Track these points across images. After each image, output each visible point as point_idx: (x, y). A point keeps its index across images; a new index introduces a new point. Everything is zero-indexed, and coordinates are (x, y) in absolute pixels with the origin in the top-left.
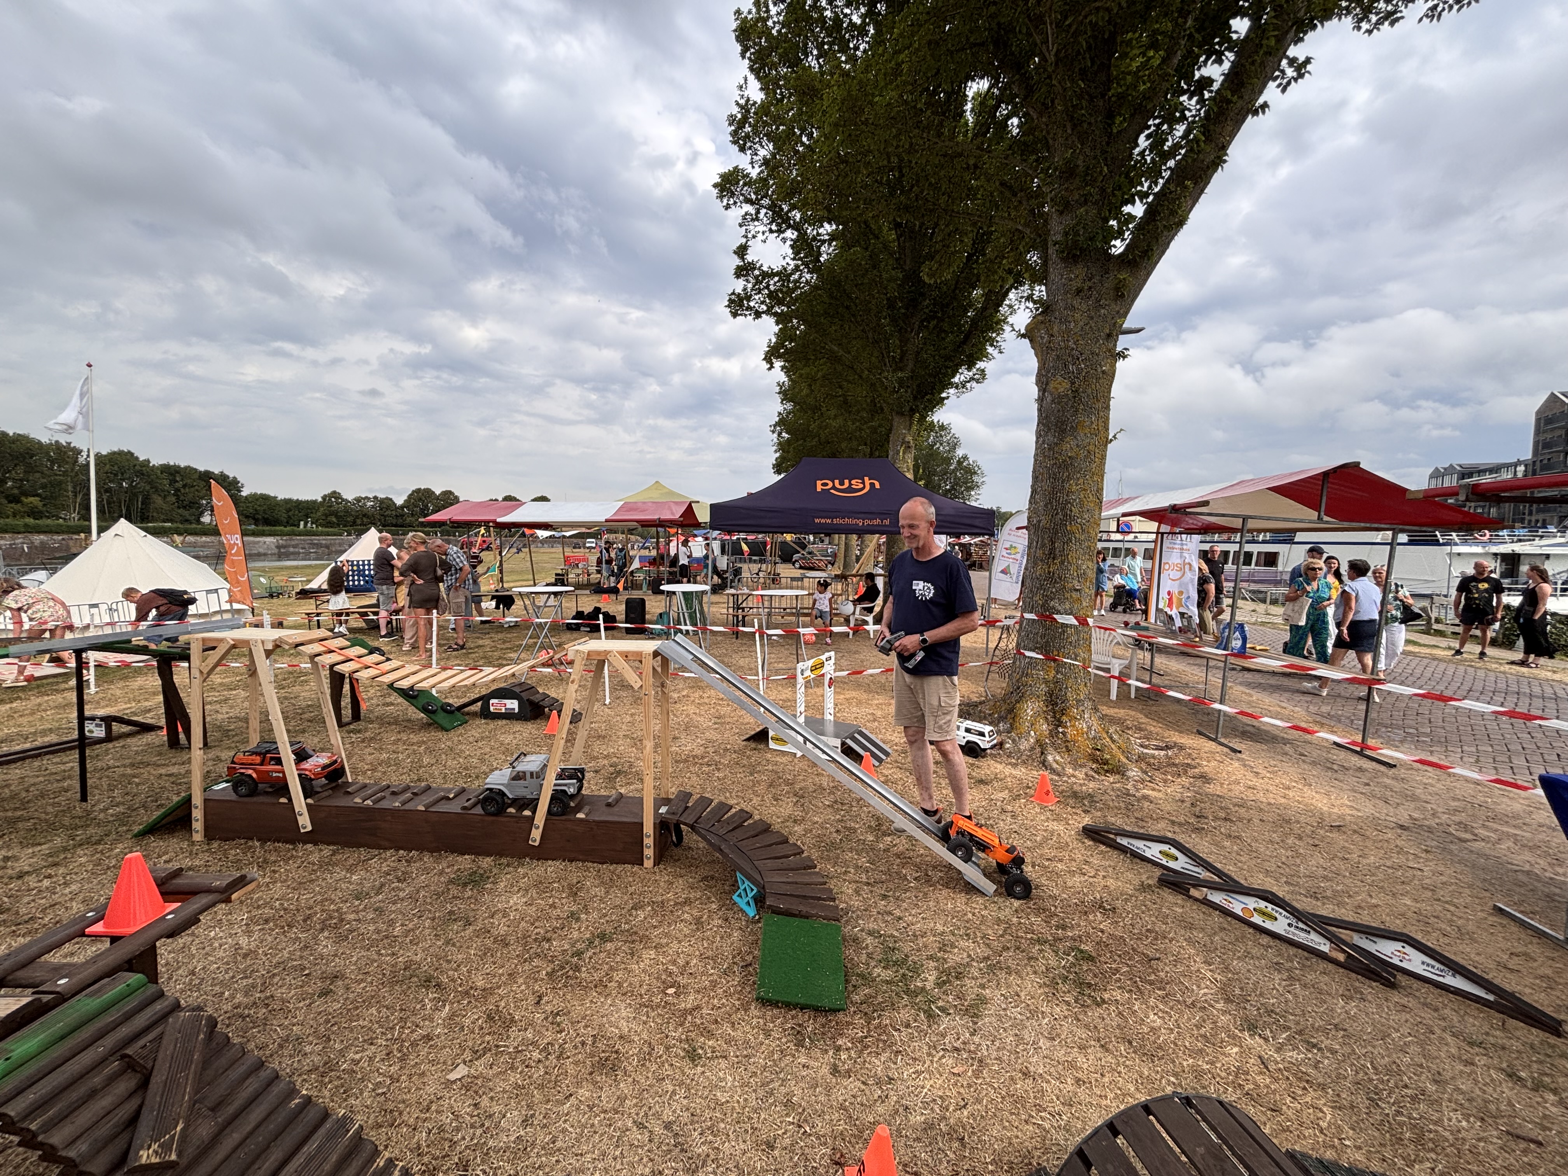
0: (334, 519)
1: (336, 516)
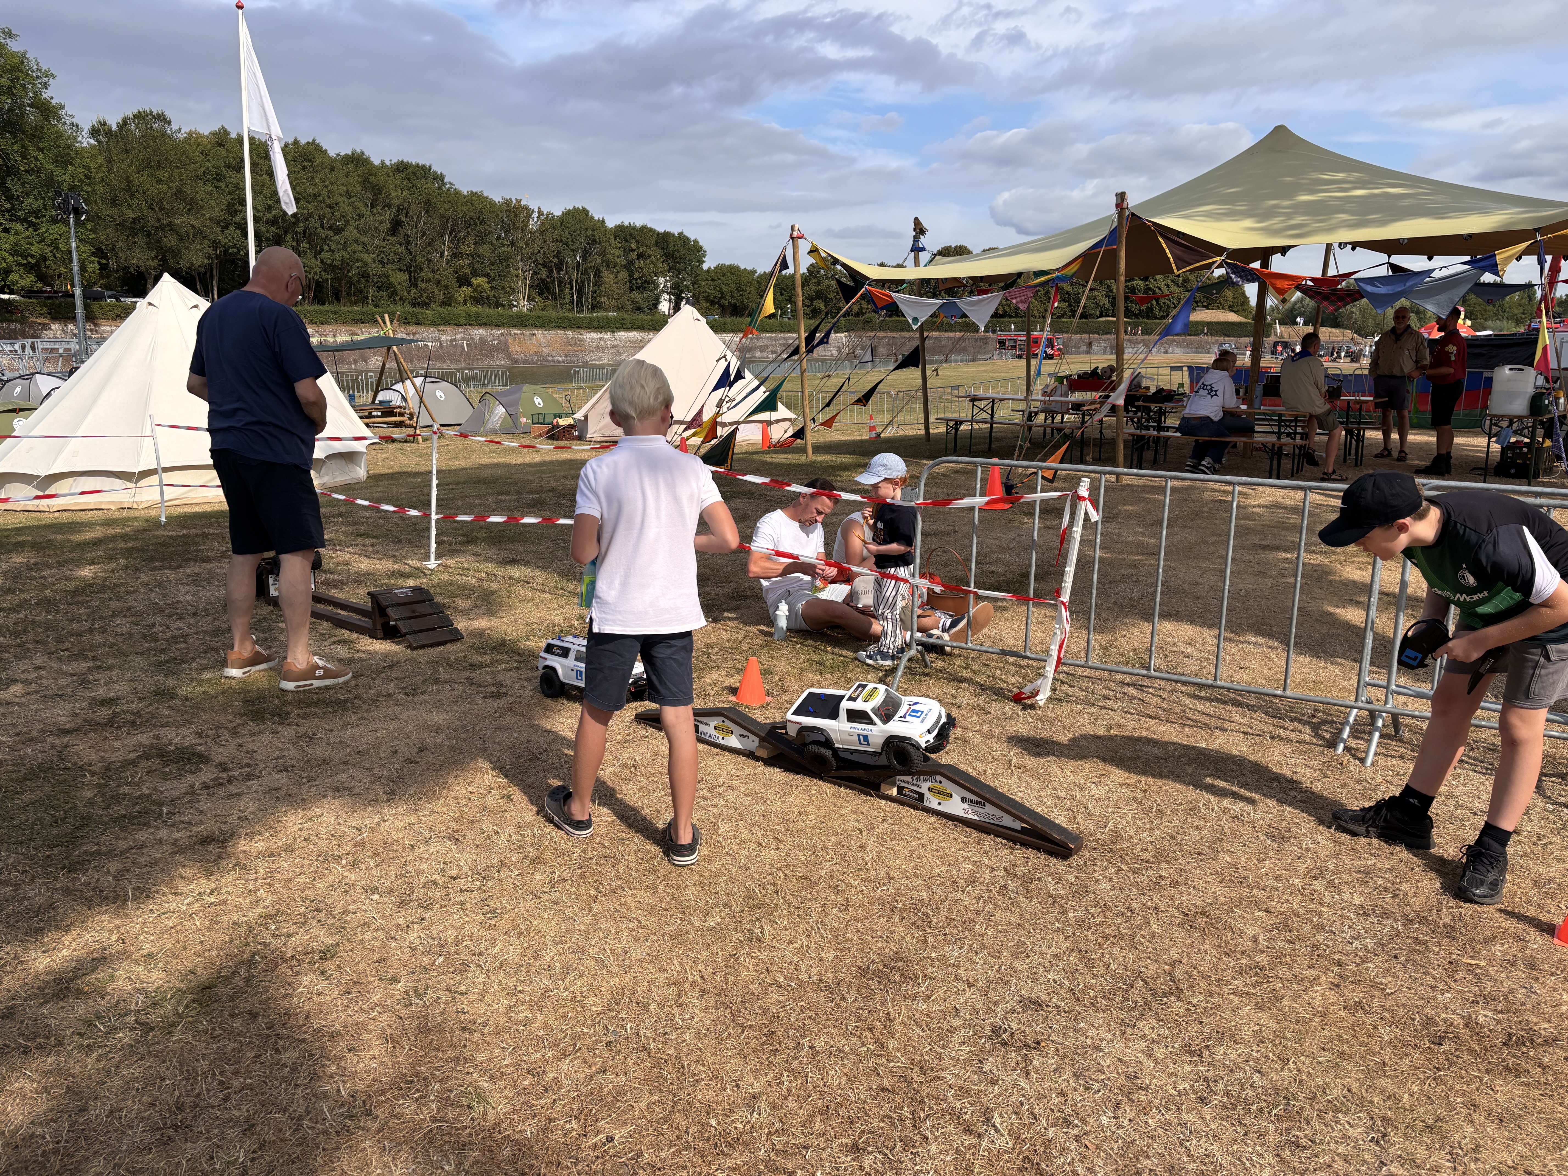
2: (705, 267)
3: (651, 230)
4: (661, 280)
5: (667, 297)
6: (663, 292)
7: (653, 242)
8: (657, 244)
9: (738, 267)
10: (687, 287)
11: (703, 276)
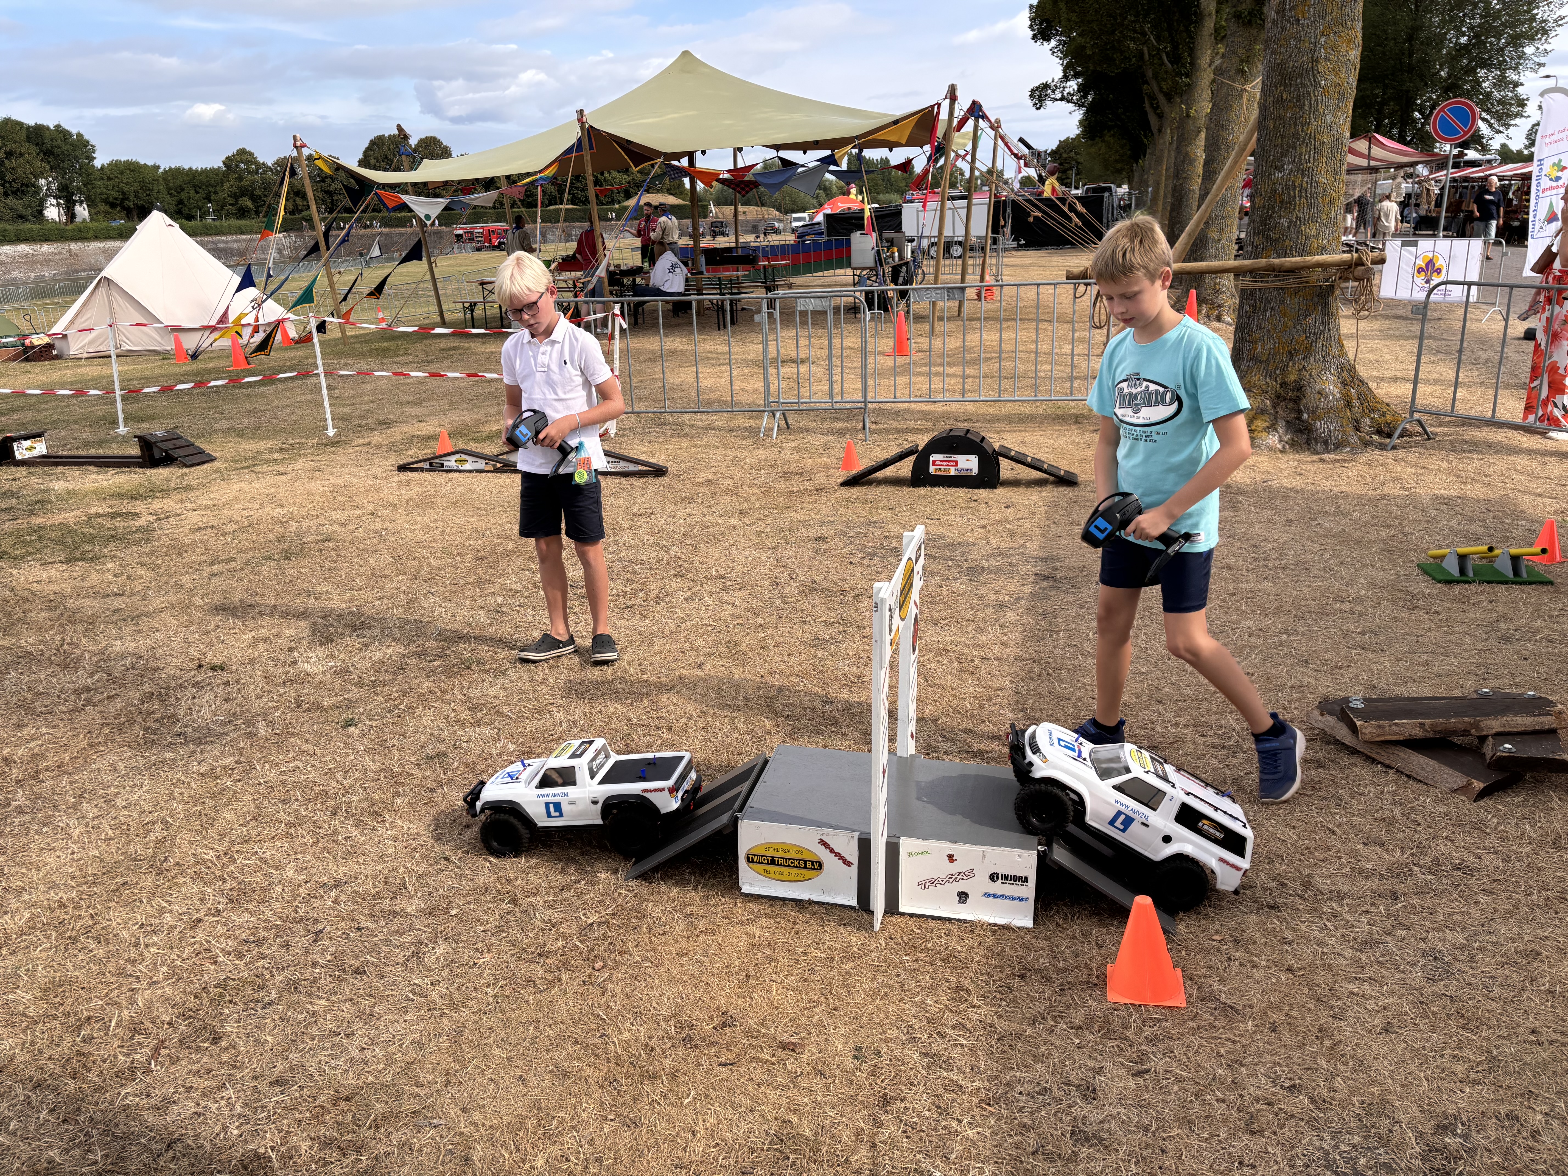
0: (249, 204)
1: (253, 198)
2: (98, 164)
3: (20, 124)
4: (42, 182)
5: (54, 201)
6: (49, 196)
7: (24, 137)
8: (29, 139)
9: (138, 163)
10: (79, 189)
11: (98, 175)
